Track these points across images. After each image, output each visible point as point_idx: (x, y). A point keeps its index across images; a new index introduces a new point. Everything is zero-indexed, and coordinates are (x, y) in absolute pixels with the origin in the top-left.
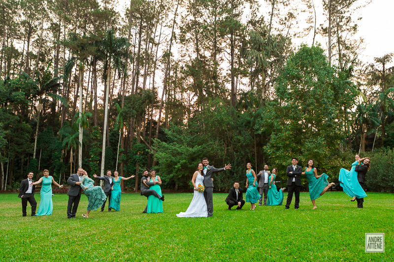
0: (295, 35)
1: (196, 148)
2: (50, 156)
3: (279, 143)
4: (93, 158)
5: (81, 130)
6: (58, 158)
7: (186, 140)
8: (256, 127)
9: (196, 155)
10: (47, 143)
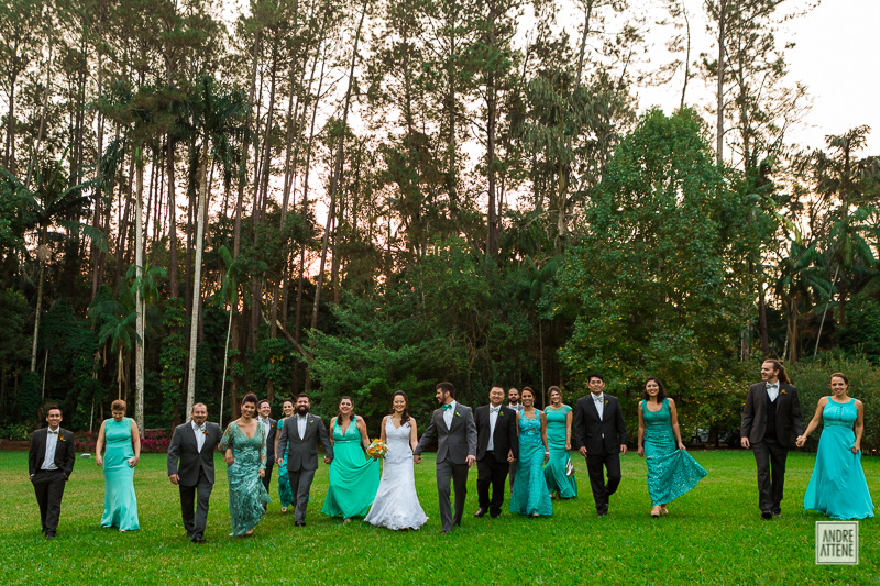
0: (641, 79)
1: (406, 351)
2: (69, 366)
3: (592, 342)
4: (168, 370)
5: (140, 308)
6: (86, 370)
7: (383, 331)
8: (543, 302)
9: (404, 366)
10: (60, 335)
